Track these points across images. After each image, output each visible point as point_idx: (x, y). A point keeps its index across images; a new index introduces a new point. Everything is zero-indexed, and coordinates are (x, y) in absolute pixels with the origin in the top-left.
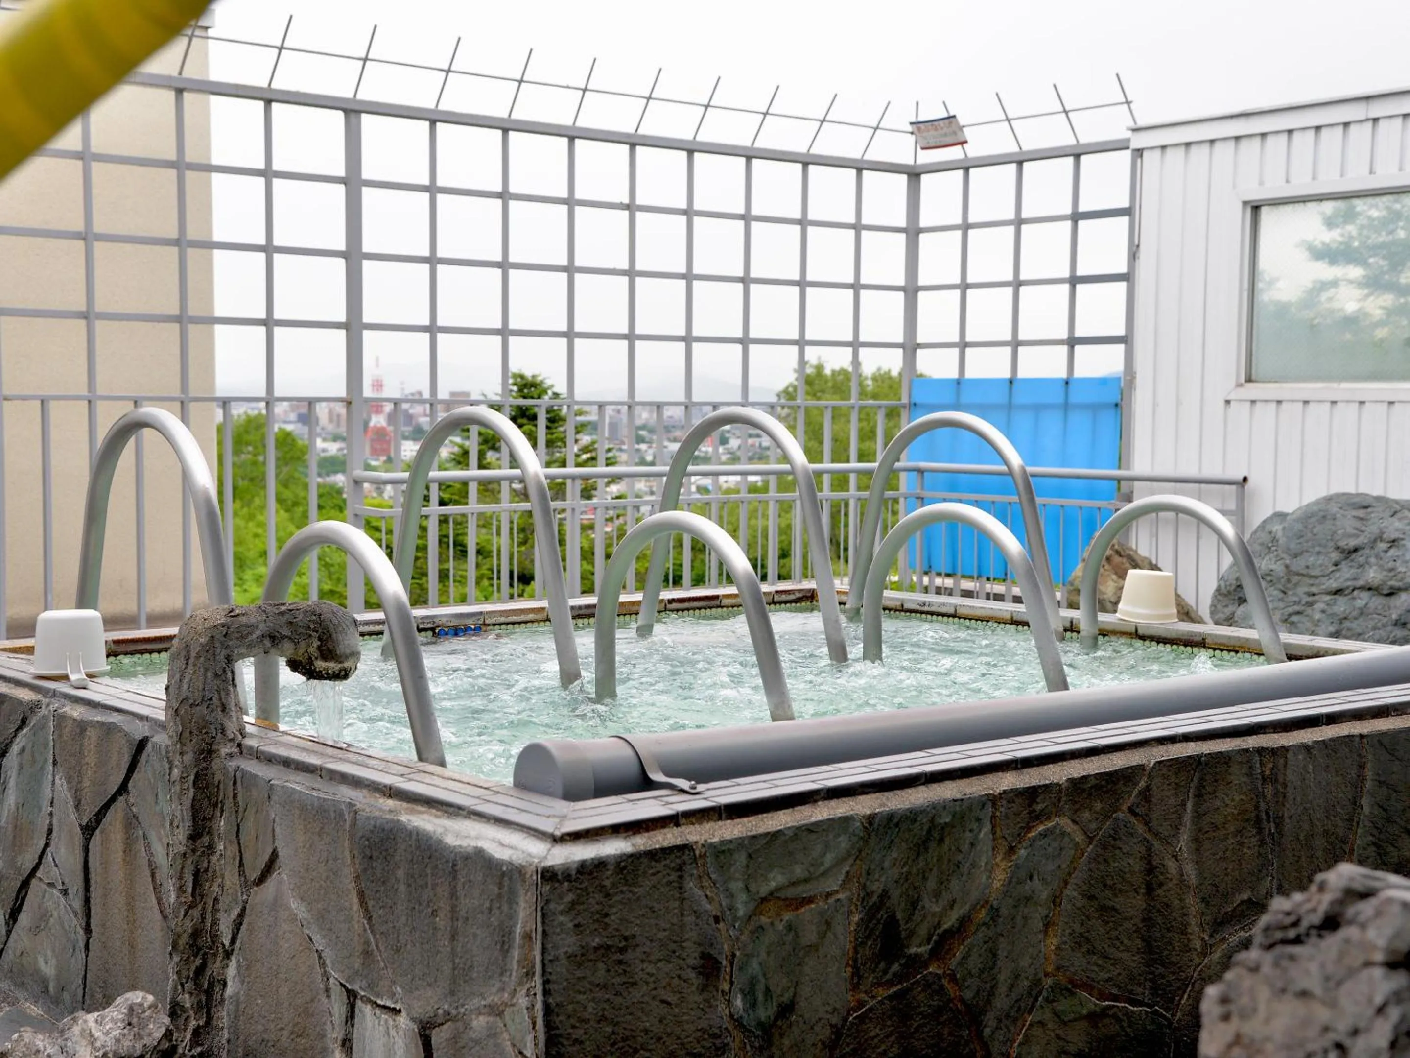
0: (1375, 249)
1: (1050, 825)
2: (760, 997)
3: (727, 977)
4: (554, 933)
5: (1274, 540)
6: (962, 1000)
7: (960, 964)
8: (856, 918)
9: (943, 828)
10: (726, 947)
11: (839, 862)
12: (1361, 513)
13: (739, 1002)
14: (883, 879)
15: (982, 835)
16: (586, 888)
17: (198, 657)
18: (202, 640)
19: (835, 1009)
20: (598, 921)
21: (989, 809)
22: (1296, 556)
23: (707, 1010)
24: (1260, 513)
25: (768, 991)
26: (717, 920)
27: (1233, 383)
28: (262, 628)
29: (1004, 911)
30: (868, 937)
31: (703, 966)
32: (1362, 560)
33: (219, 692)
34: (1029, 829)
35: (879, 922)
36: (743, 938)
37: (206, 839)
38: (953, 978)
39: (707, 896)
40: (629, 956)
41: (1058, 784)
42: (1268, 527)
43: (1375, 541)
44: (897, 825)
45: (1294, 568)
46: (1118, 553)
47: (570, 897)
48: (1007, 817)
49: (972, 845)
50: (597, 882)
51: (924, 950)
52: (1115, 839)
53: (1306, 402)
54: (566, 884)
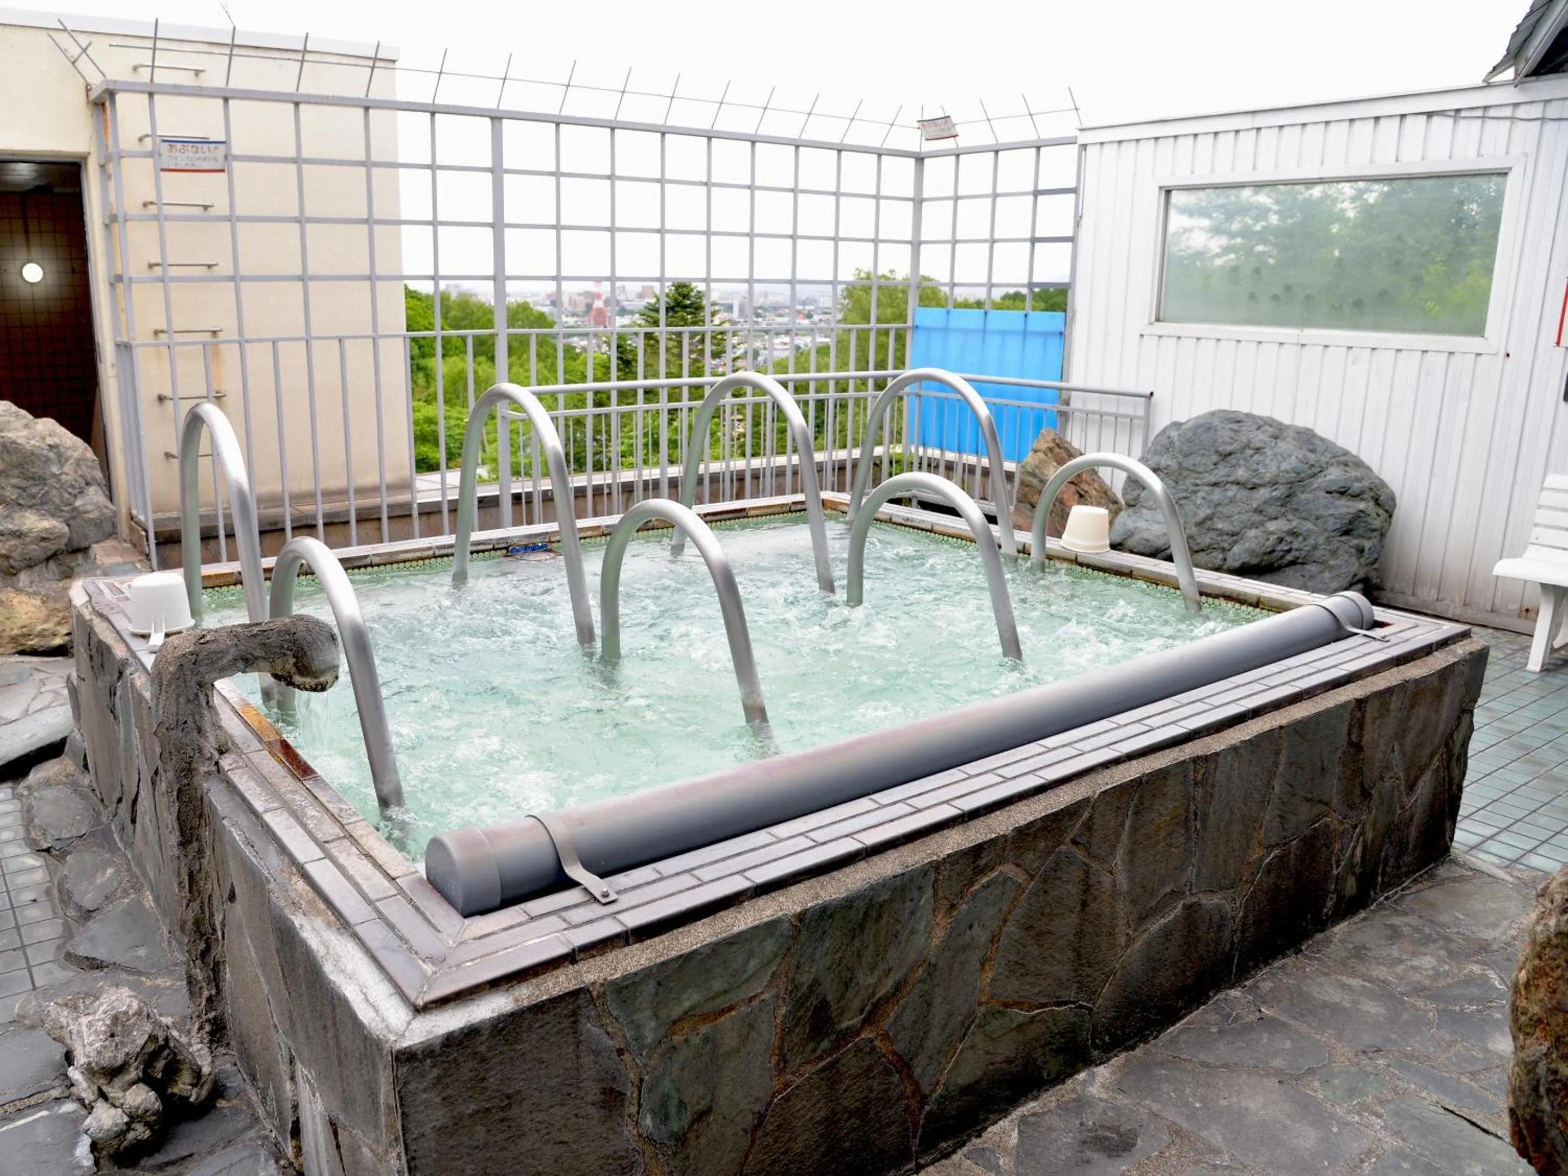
0: (1217, 208)
1: (994, 874)
2: (673, 1110)
3: (635, 1102)
4: (416, 1112)
5: (1172, 443)
6: (894, 1053)
7: (894, 1023)
8: (783, 1011)
9: (881, 906)
10: (632, 1075)
11: (765, 965)
12: (1235, 426)
13: (648, 1121)
14: (814, 970)
15: (922, 902)
16: (455, 1059)
17: (169, 685)
18: (171, 669)
19: (758, 1098)
20: (472, 1088)
21: (932, 875)
22: (1186, 456)
23: (611, 1137)
24: (1161, 421)
25: (681, 1104)
26: (620, 1052)
27: (1146, 322)
28: (233, 652)
29: (941, 964)
30: (796, 1026)
31: (604, 1101)
32: (1234, 461)
33: (193, 716)
34: (972, 884)
35: (808, 1009)
36: (652, 1063)
37: (195, 845)
38: (885, 1036)
39: (608, 1034)
40: (515, 1111)
41: (1004, 836)
42: (1167, 433)
43: (1244, 448)
44: (830, 916)
45: (1185, 465)
46: (1058, 445)
47: (435, 1072)
48: (950, 878)
49: (912, 913)
50: (469, 1051)
51: (856, 1021)
52: (1055, 871)
53: (1198, 339)
54: (429, 1061)
